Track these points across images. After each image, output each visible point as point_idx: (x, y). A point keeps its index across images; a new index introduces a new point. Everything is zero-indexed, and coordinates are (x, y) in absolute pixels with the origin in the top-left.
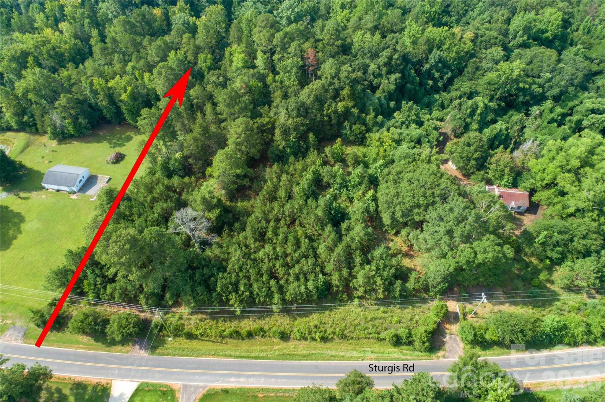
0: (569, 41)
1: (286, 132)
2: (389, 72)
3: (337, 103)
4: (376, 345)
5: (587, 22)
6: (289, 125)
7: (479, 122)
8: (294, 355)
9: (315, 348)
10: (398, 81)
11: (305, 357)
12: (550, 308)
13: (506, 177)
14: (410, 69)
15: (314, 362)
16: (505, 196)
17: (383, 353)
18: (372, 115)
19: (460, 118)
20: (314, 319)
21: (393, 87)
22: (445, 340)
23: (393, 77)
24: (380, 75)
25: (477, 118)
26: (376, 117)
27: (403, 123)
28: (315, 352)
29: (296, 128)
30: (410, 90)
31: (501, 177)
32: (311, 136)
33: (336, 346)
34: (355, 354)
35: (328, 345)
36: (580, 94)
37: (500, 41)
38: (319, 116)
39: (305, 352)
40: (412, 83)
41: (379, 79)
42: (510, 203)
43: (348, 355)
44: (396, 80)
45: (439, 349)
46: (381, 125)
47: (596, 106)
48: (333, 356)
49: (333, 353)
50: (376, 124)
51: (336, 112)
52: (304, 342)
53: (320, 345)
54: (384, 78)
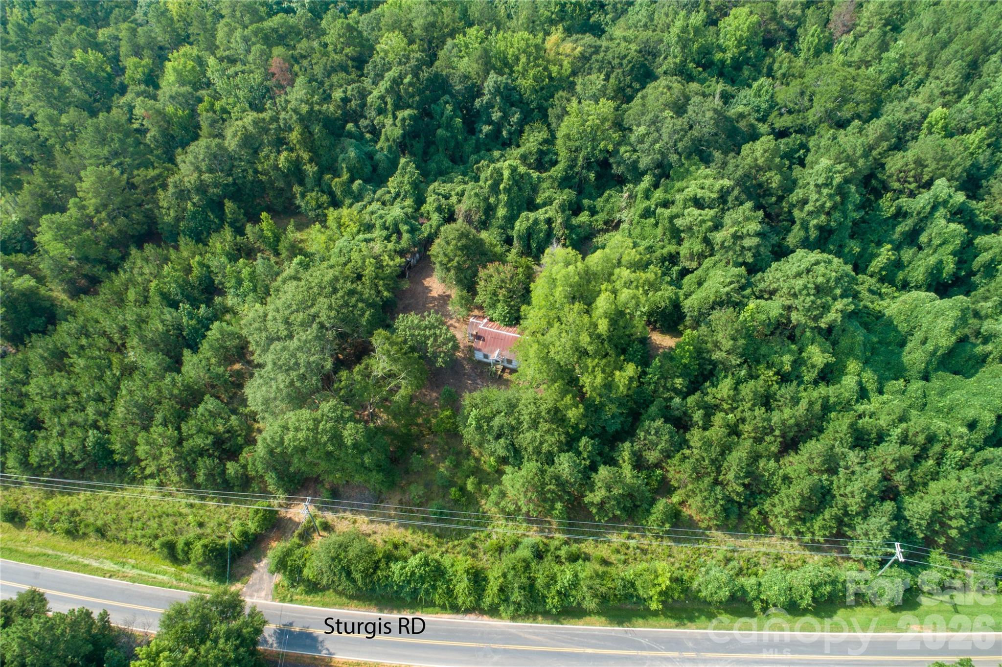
0: (765, 70)
1: (182, 195)
2: (397, 107)
3: (279, 152)
4: (148, 557)
5: (813, 36)
6: (187, 184)
7: (509, 204)
8: (16, 551)
9: (53, 548)
10: (407, 122)
11: (32, 557)
12: (456, 542)
13: (499, 305)
14: (447, 102)
15: (37, 568)
16: (488, 338)
17: (150, 571)
18: (345, 176)
19: (476, 195)
20: (78, 500)
21: (398, 132)
22: (257, 566)
23: (401, 114)
24: (381, 111)
25: (503, 197)
26: (352, 180)
27: (398, 195)
28: (50, 552)
29: (201, 189)
30: (446, 141)
31: (493, 306)
32: (229, 206)
33: (87, 550)
34: (109, 566)
35: (77, 544)
36: (693, 168)
37: (630, 62)
38: (250, 171)
39: (37, 549)
40: (449, 126)
41: (381, 117)
42: (492, 352)
43: (95, 564)
44: (404, 120)
45: (238, 581)
46: (358, 198)
47: (700, 193)
48: (71, 563)
49: (75, 558)
50: (348, 192)
51: (276, 167)
52: (44, 534)
53: (63, 542)
54: (390, 116)
